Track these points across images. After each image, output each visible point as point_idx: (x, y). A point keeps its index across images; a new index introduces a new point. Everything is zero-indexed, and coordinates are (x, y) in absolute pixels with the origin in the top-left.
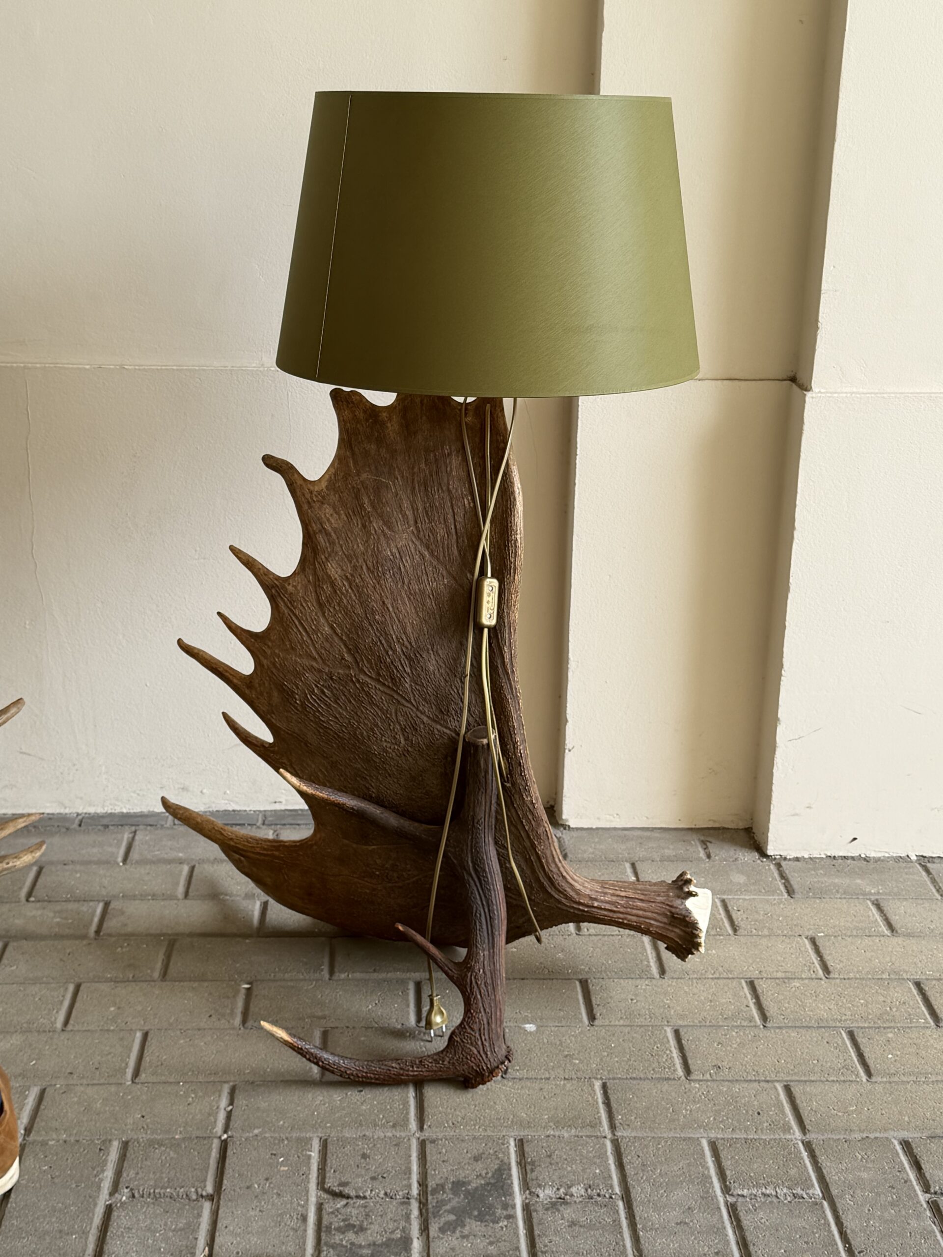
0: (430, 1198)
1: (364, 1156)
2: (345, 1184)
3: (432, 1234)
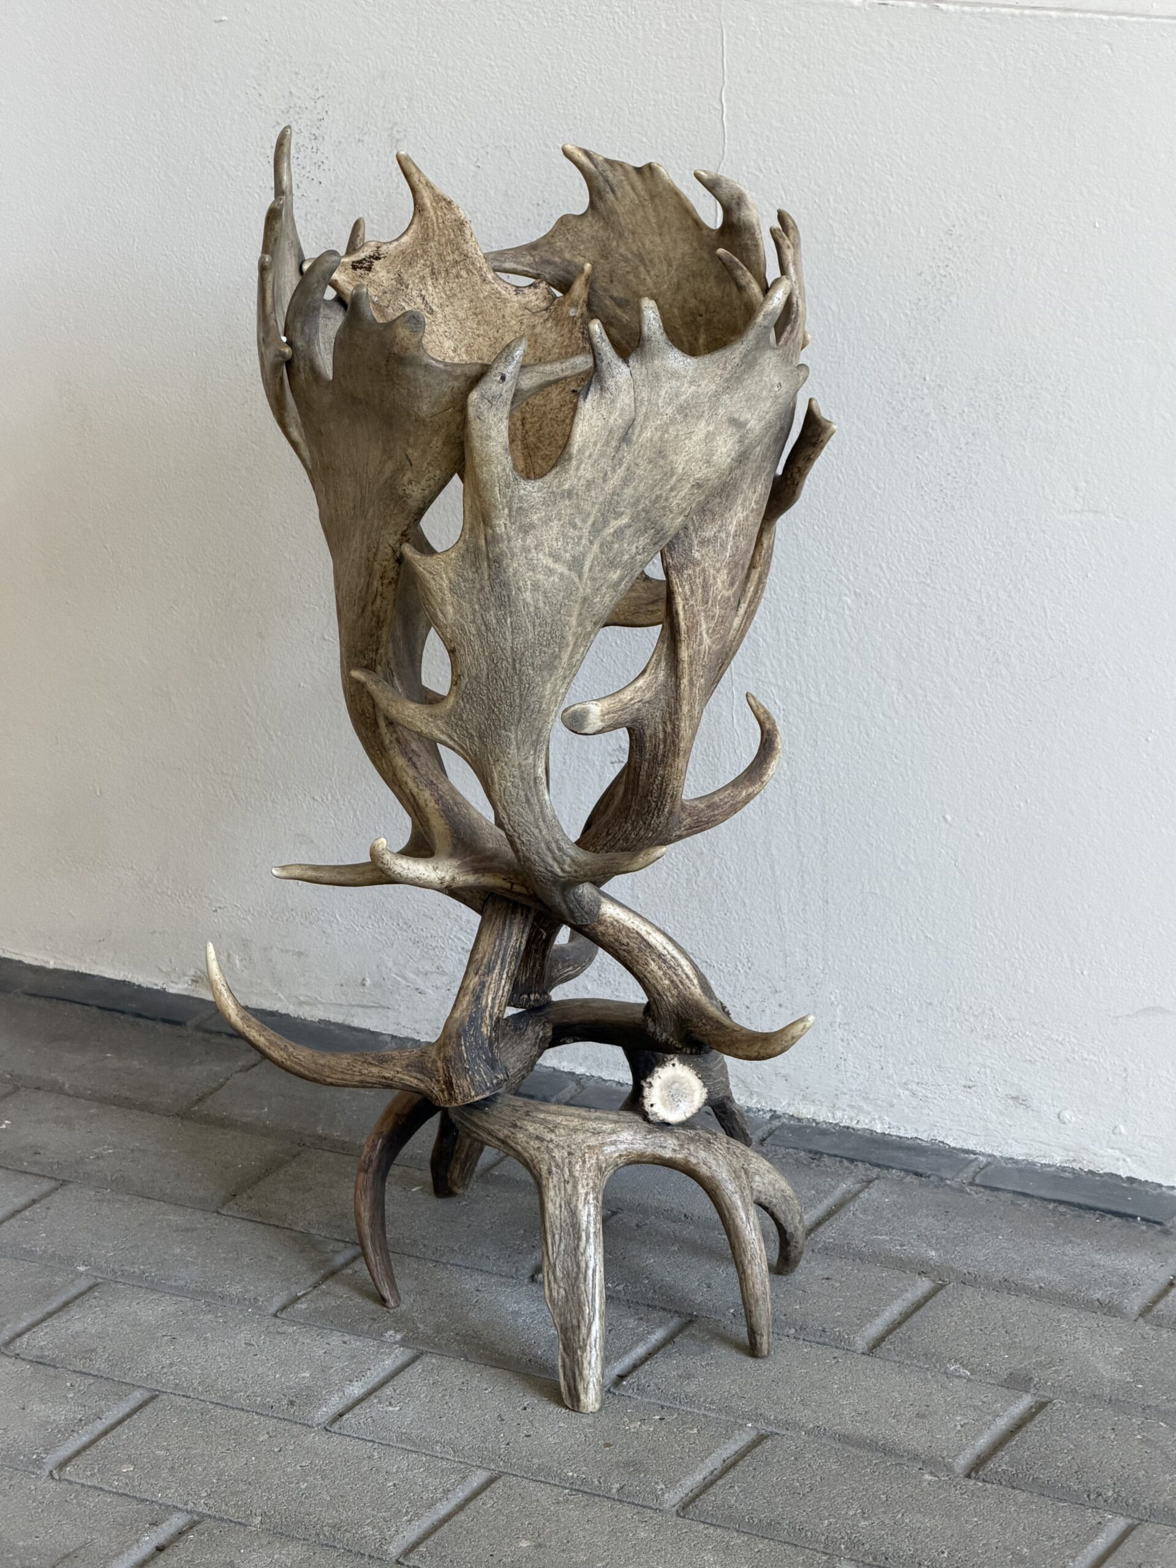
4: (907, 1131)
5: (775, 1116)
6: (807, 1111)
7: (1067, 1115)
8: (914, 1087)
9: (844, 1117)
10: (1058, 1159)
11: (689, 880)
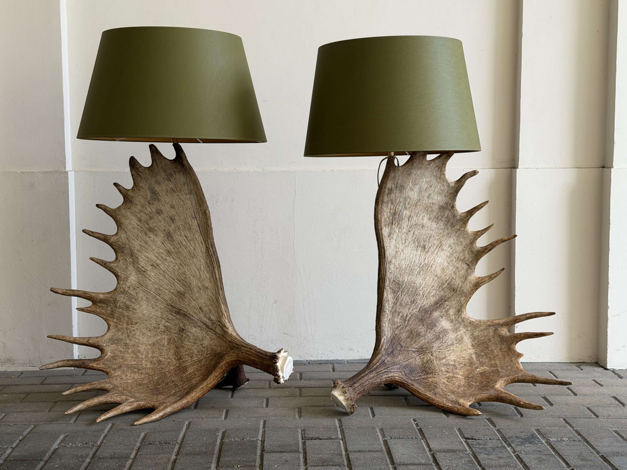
0: (508, 440)
1: (476, 431)
2: (473, 436)
3: (513, 446)
4: (331, 359)
5: (307, 361)
6: (312, 359)
7: (359, 350)
8: (331, 351)
9: (319, 358)
10: (358, 358)
11: (289, 322)
